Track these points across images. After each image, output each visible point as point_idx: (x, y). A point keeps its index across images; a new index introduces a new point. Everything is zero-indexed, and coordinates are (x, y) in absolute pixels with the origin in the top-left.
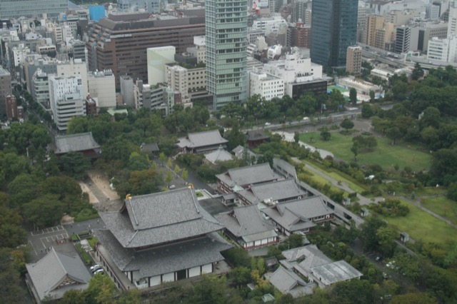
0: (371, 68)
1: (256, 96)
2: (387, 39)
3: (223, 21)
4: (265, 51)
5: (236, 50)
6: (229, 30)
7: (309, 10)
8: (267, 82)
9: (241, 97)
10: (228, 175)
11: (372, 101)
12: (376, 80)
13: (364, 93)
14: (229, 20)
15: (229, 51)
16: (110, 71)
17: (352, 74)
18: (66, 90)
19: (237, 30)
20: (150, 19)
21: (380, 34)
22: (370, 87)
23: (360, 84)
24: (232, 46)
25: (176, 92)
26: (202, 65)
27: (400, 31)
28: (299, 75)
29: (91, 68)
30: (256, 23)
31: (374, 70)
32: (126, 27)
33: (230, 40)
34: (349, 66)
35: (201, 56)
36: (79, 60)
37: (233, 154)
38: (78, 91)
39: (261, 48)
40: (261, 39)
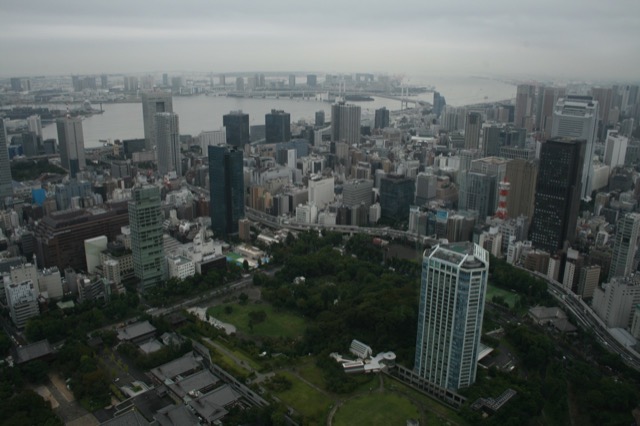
0: (258, 233)
1: (174, 279)
2: (267, 205)
3: (143, 226)
4: (178, 227)
5: (156, 245)
6: (149, 232)
7: (208, 177)
8: (181, 267)
9: (162, 278)
10: (159, 370)
11: (260, 266)
12: (262, 246)
13: (254, 259)
14: (148, 225)
15: (150, 246)
16: (56, 268)
17: (244, 241)
18: (20, 295)
19: (155, 230)
20: (84, 216)
21: (262, 201)
22: (258, 253)
23: (250, 251)
24: (152, 243)
25: (111, 282)
26: (129, 252)
27: (275, 200)
28: (205, 255)
29: (40, 267)
30: (168, 196)
31: (260, 236)
32: (66, 224)
33: (150, 239)
34: (241, 233)
35: (128, 244)
36: (29, 265)
37: (161, 341)
38: (30, 294)
39: (174, 224)
40: (173, 214)
